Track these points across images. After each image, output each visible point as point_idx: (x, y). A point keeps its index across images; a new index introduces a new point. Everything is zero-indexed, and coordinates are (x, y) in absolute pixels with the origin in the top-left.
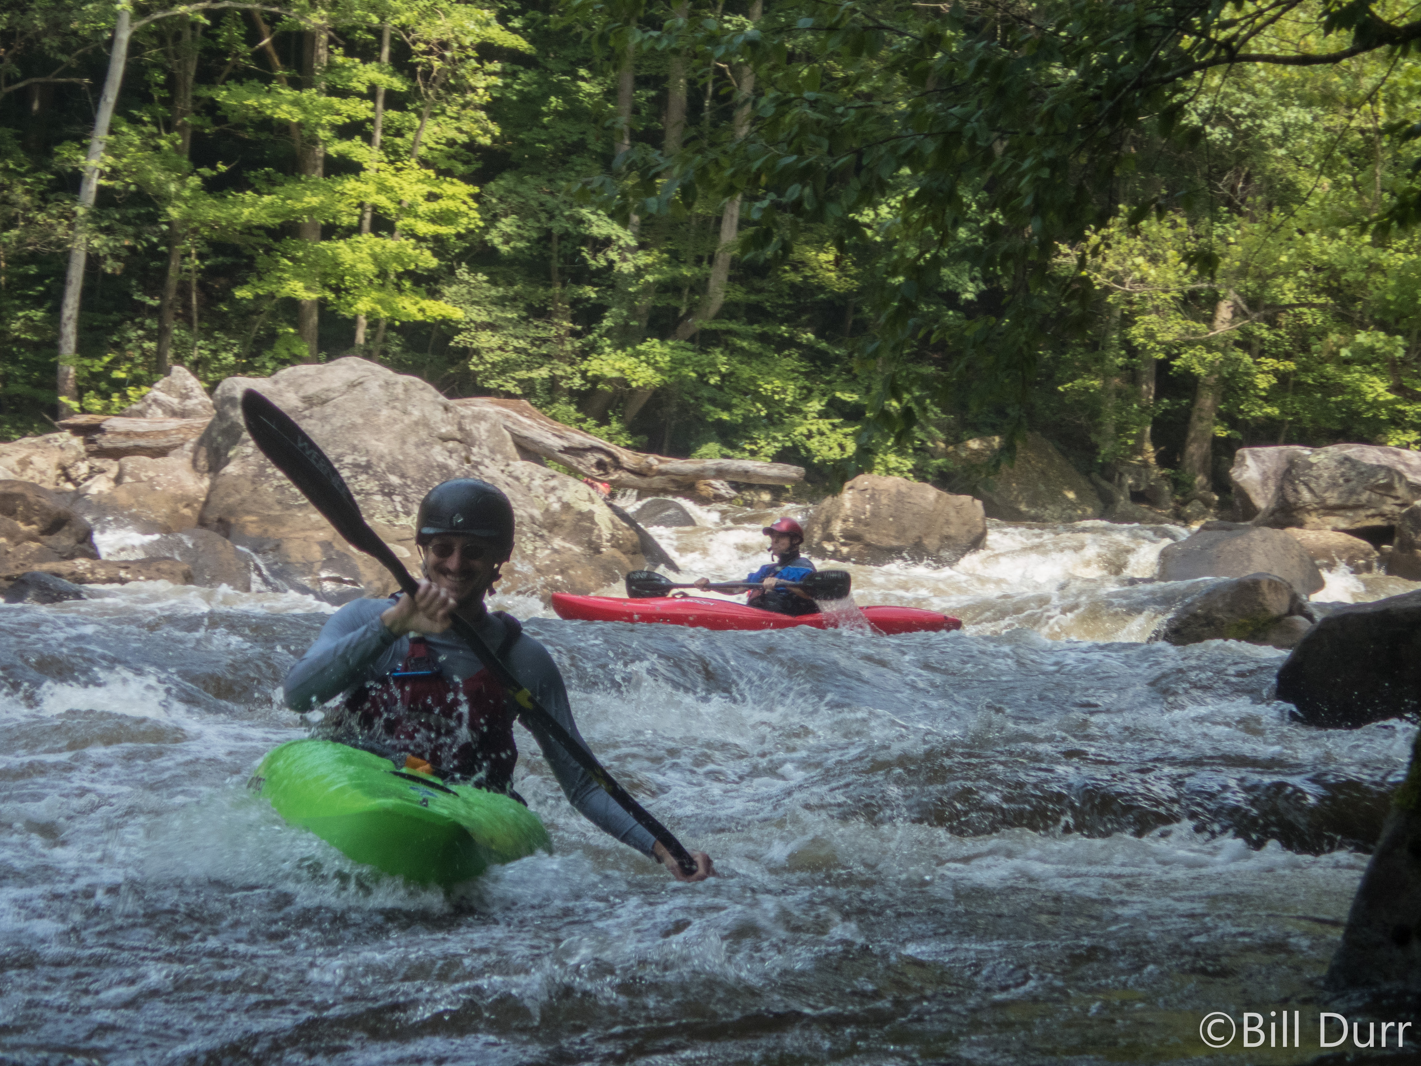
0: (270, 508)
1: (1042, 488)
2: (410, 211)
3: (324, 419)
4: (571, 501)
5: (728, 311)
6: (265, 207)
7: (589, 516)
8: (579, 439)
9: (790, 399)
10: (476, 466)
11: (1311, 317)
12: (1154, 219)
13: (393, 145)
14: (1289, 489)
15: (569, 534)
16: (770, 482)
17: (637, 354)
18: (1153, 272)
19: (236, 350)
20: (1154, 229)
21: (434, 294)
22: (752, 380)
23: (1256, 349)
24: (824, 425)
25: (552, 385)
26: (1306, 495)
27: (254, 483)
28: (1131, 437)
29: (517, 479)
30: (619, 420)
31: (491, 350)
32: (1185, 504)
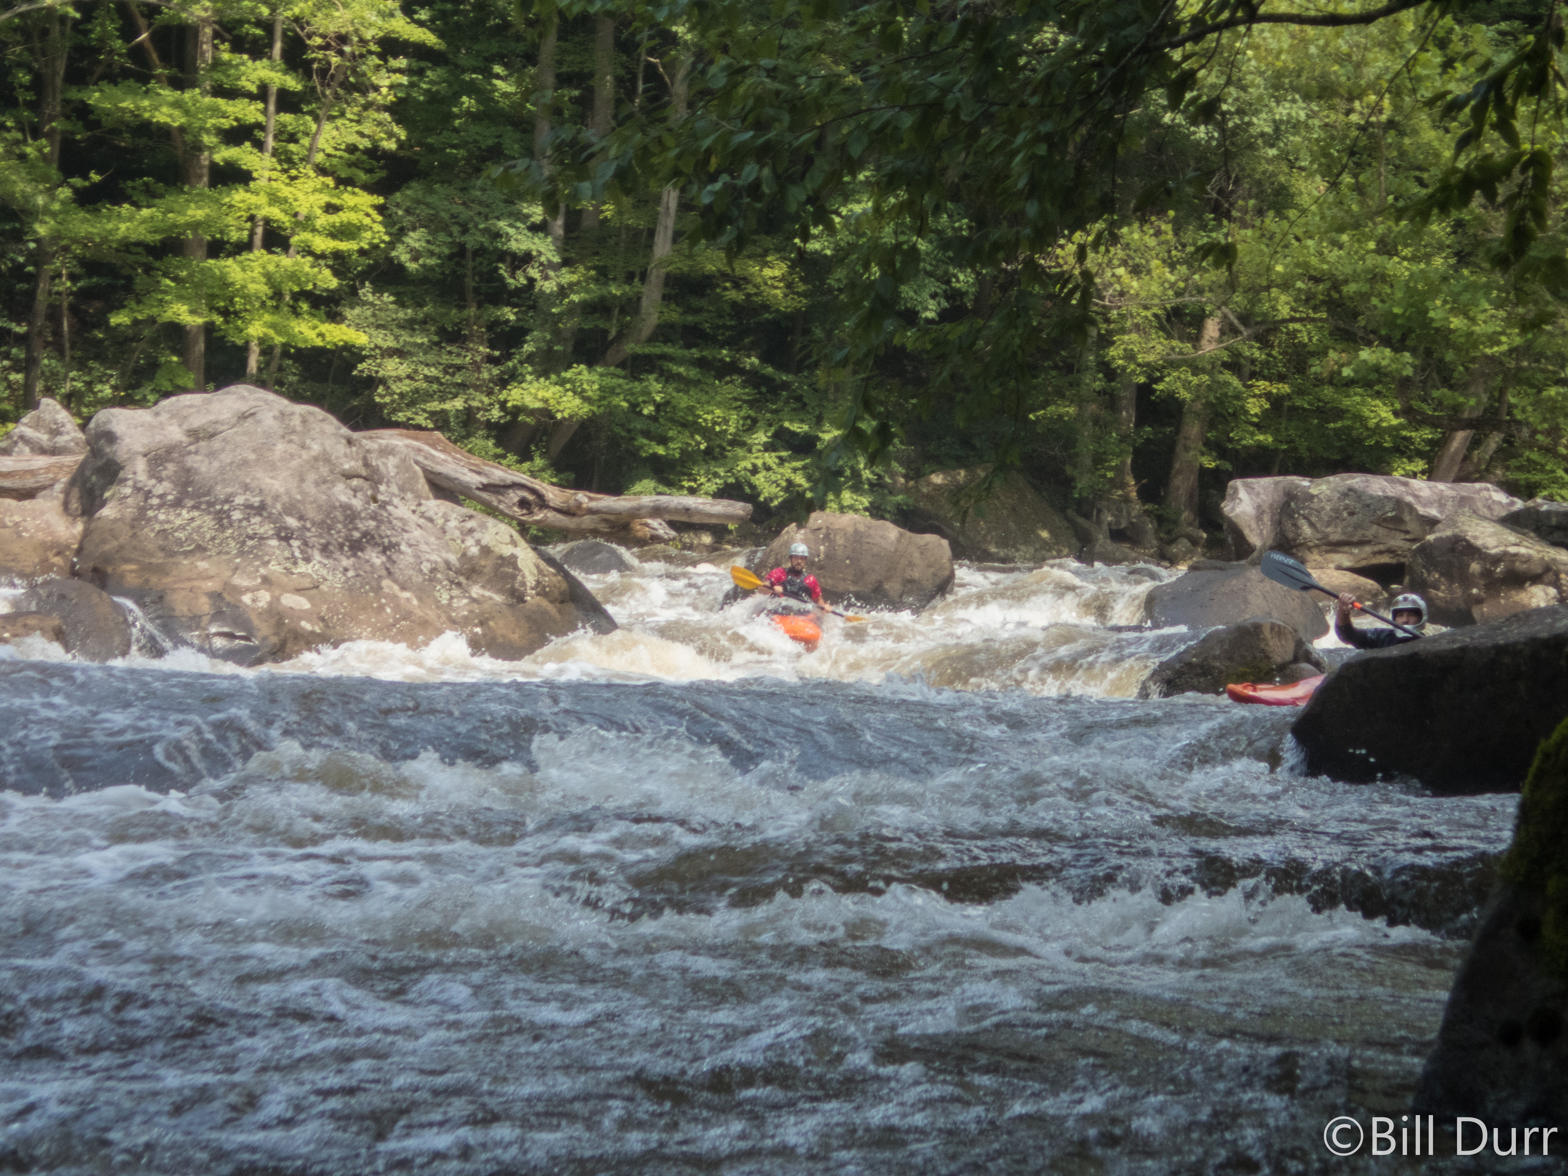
0: (151, 555)
1: (1012, 525)
2: (307, 224)
3: (212, 455)
4: (491, 544)
5: (663, 333)
6: (144, 221)
7: (512, 561)
8: (499, 474)
9: (732, 430)
10: (383, 505)
11: (1306, 334)
12: (1136, 225)
13: (286, 152)
14: (1288, 525)
15: (489, 581)
16: (714, 521)
17: (562, 382)
18: (1135, 284)
19: (113, 382)
20: (1136, 236)
21: (335, 317)
22: (691, 409)
23: (1246, 371)
24: (770, 458)
25: (468, 418)
26: (1307, 530)
27: (133, 527)
28: (1111, 469)
29: (430, 520)
30: (542, 455)
31: (399, 379)
32: (1172, 541)
